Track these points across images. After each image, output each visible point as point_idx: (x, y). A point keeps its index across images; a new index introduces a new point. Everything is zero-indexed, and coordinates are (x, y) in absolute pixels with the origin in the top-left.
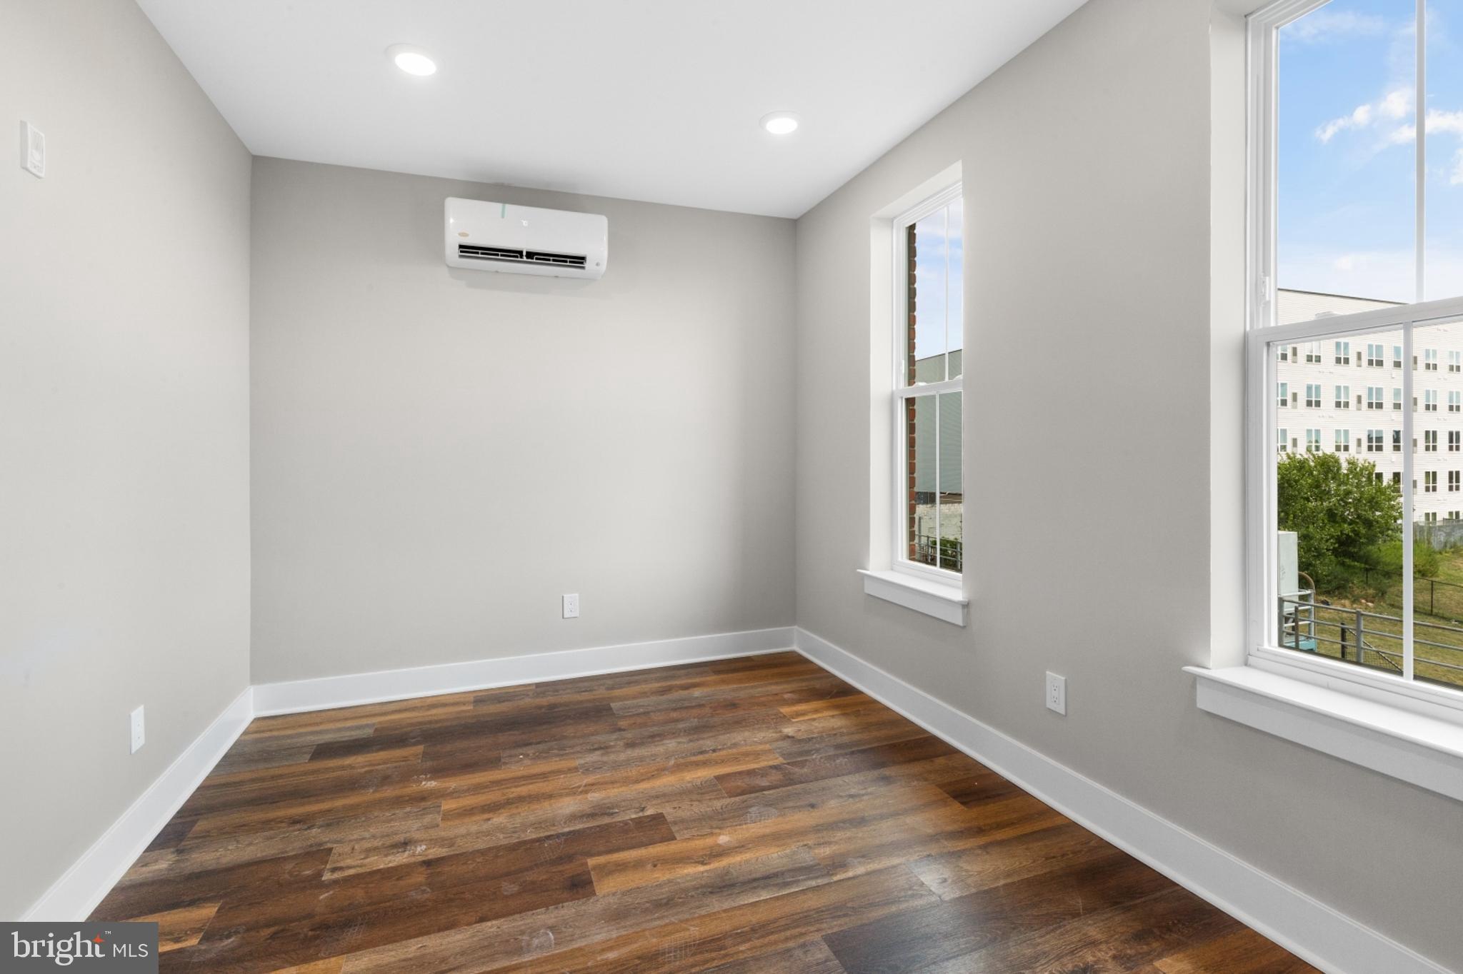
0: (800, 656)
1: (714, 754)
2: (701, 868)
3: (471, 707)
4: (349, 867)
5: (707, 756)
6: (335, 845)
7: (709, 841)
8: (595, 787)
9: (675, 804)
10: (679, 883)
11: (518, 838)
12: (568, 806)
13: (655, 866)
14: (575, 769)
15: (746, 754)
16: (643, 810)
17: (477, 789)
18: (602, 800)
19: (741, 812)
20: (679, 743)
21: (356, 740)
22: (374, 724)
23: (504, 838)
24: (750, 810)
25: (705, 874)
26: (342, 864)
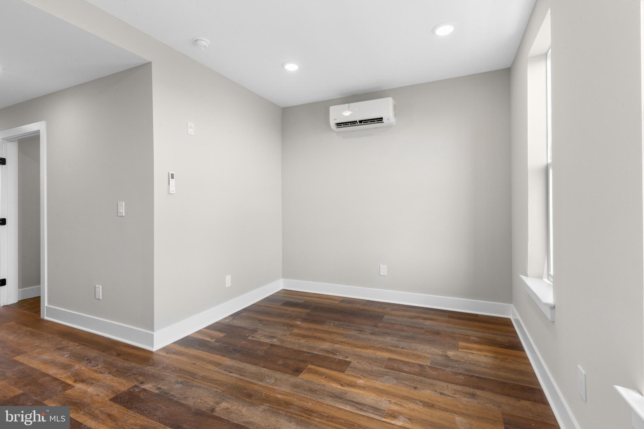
0: (511, 322)
1: (402, 350)
2: (339, 387)
3: (337, 302)
4: (256, 338)
5: (397, 349)
6: (260, 330)
7: (354, 379)
8: (341, 343)
9: (360, 361)
10: (326, 387)
11: (300, 349)
12: (326, 346)
13: (326, 378)
14: (341, 334)
15: (414, 355)
16: (347, 357)
17: (309, 329)
18: (339, 348)
19: (381, 375)
20: (392, 340)
21: (297, 303)
22: (305, 299)
23: (297, 347)
24: (385, 377)
25: (338, 389)
26: (255, 336)
